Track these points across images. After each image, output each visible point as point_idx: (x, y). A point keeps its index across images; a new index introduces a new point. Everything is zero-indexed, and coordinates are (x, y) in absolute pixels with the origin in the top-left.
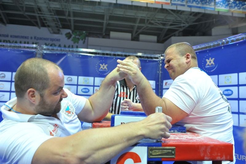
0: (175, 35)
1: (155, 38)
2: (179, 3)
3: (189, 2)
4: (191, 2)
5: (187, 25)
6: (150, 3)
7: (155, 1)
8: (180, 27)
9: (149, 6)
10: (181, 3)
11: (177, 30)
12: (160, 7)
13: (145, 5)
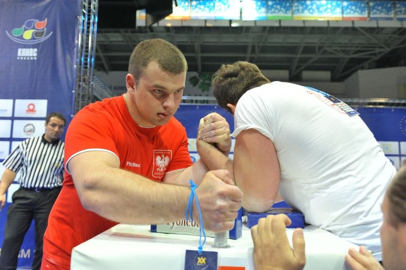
0: (362, 68)
1: (327, 75)
2: (383, 15)
3: (399, 13)
4: (403, 12)
5: (387, 50)
6: (333, 21)
7: (343, 17)
8: (375, 54)
9: (331, 25)
10: (387, 16)
11: (368, 59)
12: (350, 25)
13: (326, 25)
